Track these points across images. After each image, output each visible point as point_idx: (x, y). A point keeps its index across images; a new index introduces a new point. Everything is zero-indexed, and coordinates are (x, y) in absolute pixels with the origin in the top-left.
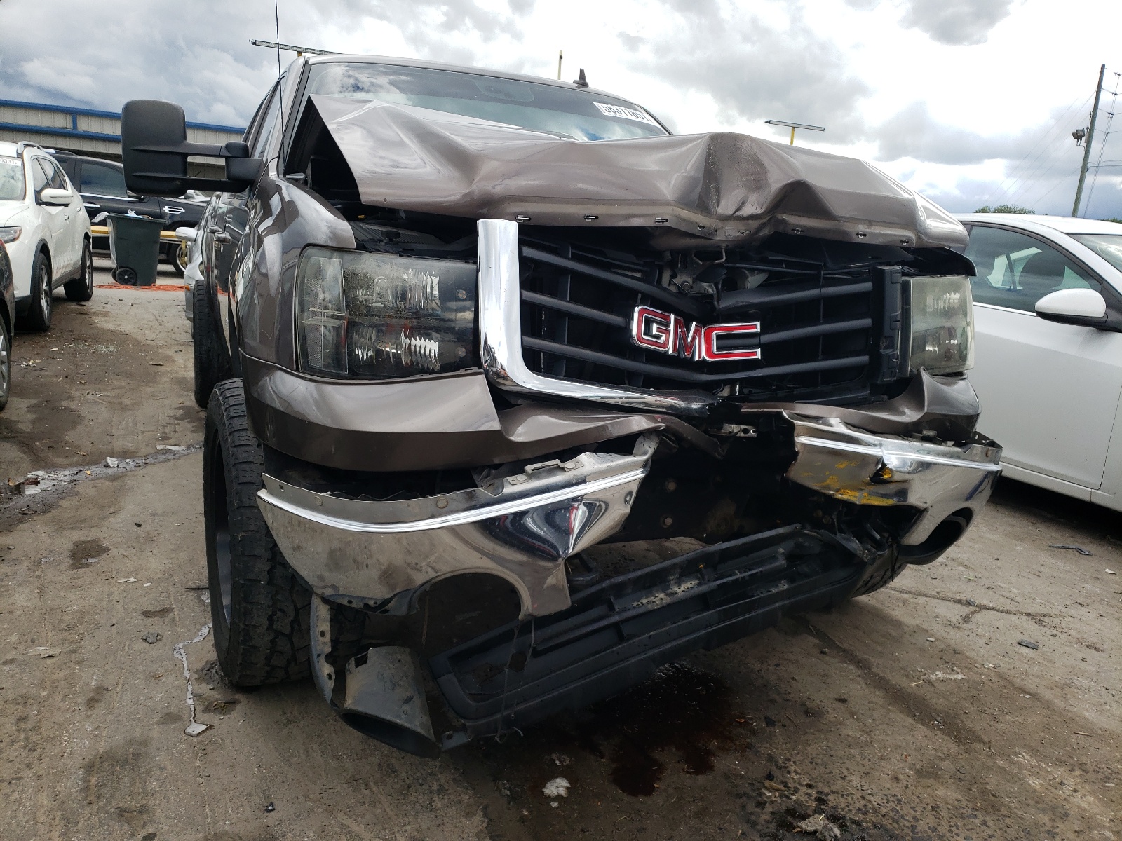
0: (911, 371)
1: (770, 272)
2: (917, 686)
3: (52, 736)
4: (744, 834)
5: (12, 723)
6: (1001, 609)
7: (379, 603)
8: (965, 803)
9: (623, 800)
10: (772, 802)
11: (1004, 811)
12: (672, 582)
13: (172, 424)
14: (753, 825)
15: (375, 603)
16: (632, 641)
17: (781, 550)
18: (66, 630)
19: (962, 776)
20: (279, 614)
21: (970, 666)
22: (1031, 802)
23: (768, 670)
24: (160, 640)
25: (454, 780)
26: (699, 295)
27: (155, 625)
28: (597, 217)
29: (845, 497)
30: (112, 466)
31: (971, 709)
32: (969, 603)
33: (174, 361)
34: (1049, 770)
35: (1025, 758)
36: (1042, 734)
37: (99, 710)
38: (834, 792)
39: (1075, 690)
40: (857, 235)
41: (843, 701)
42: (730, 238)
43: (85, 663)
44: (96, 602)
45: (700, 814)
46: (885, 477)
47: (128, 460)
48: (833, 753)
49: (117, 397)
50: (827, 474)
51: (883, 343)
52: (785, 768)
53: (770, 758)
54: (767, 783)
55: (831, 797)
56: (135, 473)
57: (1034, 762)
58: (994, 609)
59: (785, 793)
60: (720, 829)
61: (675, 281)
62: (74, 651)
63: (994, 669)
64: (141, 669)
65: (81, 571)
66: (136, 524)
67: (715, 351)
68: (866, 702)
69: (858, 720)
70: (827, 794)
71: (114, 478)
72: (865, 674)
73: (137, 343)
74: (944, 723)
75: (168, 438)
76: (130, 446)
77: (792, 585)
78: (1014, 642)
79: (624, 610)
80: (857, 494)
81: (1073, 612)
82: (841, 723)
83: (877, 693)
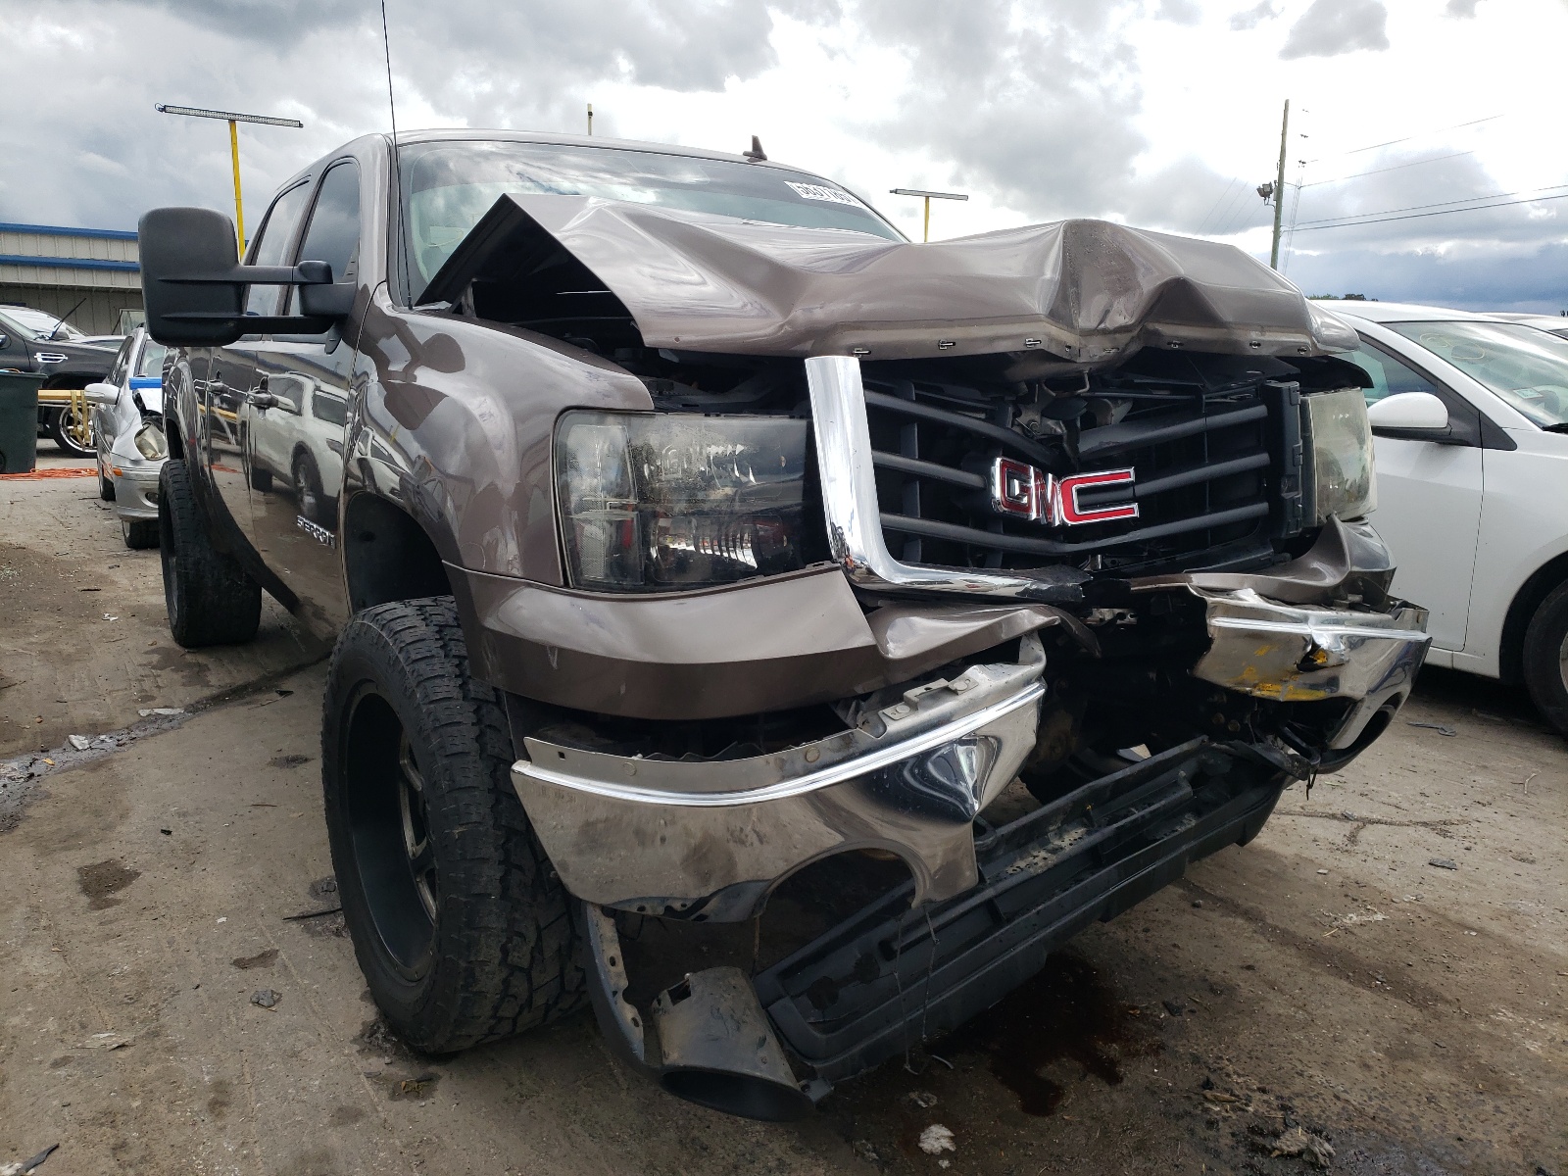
0: (1319, 518)
1: (1135, 401)
2: (1332, 936)
3: (177, 1166)
4: (1210, 1169)
5: (107, 1156)
6: (1389, 820)
7: (689, 904)
8: (1463, 1087)
9: (1032, 1144)
10: (1225, 1119)
11: (1514, 1091)
12: (1053, 833)
13: (149, 676)
14: (1217, 1154)
15: (683, 906)
16: (1016, 922)
17: (1182, 773)
18: (127, 1003)
19: (1444, 1051)
20: (516, 940)
21: (1387, 902)
22: (1541, 1074)
23: (1137, 938)
24: (279, 1000)
25: (792, 1148)
26: (1045, 437)
27: (261, 980)
28: (954, 344)
29: (1265, 694)
30: (80, 748)
31: (1413, 959)
32: (1346, 818)
33: (113, 582)
34: (1543, 1027)
35: (1506, 1016)
36: (1514, 981)
37: (232, 1118)
38: (1298, 1095)
39: (1525, 918)
40: (1251, 344)
41: (1250, 968)
42: (1096, 359)
43: (180, 1048)
44: (155, 956)
45: (1141, 1148)
46: (1319, 661)
47: (103, 737)
48: (1271, 1041)
49: (49, 643)
50: (1243, 664)
51: (1285, 484)
52: (1221, 1069)
53: (1196, 1059)
54: (1208, 1093)
55: (1296, 1102)
56: (123, 755)
57: (1521, 1020)
58: (1379, 822)
59: (1238, 1104)
60: (1177, 1166)
61: (1020, 420)
62: (156, 1034)
63: (1417, 903)
64: (269, 1047)
65: (110, 911)
66: (163, 831)
67: (1077, 512)
68: (1280, 966)
69: (1281, 991)
70: (1290, 1099)
71: (95, 766)
72: (1261, 927)
73: (46, 560)
74: (1390, 983)
75: (153, 698)
76: (99, 716)
77: (1201, 820)
78: (1426, 863)
79: (998, 879)
80: (1279, 687)
81: (1476, 815)
82: (1264, 999)
83: (1288, 952)
